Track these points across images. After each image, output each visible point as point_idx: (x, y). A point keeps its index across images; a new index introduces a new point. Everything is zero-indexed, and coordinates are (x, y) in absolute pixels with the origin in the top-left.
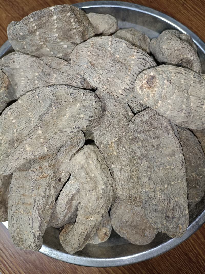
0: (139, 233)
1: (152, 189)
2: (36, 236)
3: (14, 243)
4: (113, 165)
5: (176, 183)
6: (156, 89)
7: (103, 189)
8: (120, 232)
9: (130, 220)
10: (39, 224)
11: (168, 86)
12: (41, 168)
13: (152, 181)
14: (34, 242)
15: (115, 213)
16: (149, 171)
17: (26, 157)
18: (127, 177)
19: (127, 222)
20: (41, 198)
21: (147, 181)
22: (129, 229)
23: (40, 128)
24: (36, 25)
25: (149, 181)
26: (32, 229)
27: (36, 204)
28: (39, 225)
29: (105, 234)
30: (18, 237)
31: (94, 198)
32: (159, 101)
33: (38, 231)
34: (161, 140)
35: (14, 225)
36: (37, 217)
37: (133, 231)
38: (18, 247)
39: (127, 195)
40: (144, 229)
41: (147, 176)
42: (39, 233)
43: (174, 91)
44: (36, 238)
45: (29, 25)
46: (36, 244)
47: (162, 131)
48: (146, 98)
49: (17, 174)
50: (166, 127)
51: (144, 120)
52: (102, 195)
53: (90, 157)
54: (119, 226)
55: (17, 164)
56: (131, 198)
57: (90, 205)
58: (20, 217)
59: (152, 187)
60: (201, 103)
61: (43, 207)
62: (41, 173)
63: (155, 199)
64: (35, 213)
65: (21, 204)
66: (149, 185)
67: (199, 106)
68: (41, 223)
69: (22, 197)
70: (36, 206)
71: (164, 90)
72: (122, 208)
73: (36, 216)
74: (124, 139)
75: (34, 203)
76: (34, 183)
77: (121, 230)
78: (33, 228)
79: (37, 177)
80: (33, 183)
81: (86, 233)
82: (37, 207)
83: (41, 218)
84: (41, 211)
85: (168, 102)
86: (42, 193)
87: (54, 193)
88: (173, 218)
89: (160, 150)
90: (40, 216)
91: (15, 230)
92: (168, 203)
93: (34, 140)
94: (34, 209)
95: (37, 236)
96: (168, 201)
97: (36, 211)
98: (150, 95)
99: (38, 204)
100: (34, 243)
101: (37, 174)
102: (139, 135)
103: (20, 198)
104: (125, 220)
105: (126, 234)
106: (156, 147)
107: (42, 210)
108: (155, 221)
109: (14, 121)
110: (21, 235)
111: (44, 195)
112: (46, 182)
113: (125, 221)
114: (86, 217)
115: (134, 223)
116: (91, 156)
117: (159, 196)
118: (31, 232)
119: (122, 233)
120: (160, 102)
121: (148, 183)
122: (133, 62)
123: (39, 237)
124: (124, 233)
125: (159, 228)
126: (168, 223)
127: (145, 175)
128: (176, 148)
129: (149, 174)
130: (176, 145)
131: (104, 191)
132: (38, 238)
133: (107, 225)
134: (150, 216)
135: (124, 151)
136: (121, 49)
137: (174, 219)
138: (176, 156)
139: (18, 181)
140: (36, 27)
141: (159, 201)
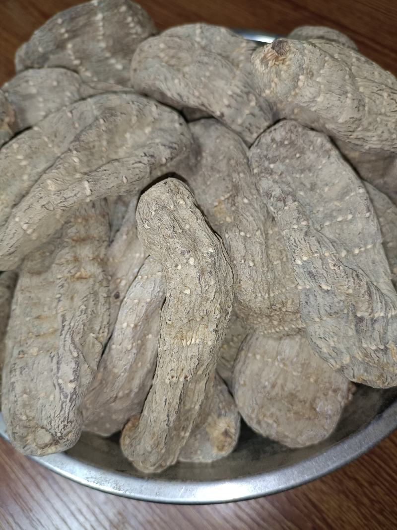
0: (304, 415)
1: (316, 252)
2: (66, 393)
3: (14, 438)
4: (227, 233)
5: (363, 249)
6: (291, 56)
7: (211, 255)
8: (259, 422)
9: (280, 382)
10: (73, 365)
11: (312, 50)
12: (76, 259)
13: (313, 237)
14: (62, 408)
15: (244, 373)
16: (303, 219)
17: (47, 201)
18: (260, 253)
19: (273, 386)
20: (78, 313)
21: (302, 237)
22: (280, 410)
23: (75, 152)
24: (67, 31)
25: (306, 238)
26: (58, 378)
27: (66, 323)
28: (74, 368)
29: (226, 433)
30: (25, 414)
31: (194, 273)
32: (299, 75)
33: (71, 381)
34: (317, 175)
35: (16, 385)
36: (70, 350)
37: (288, 415)
38: (24, 448)
39: (265, 295)
40: (314, 400)
41: (302, 230)
42: (72, 385)
43: (325, 60)
44: (66, 397)
45: (54, 31)
46: (67, 414)
47: (316, 155)
48: (276, 80)
49: (27, 282)
50: (322, 145)
51: (278, 138)
52: (210, 266)
53: (178, 193)
54: (254, 402)
55: (27, 221)
56: (273, 307)
57: (188, 292)
58: (30, 364)
59: (314, 249)
60: (377, 88)
61: (82, 330)
62: (76, 269)
63: (325, 275)
64: (65, 341)
65: (34, 336)
66: (308, 245)
67: (375, 91)
68: (78, 364)
69: (36, 323)
70: (66, 328)
71: (305, 58)
72: (258, 357)
73: (67, 348)
74: (244, 184)
75: (63, 323)
76: (62, 286)
77: (261, 417)
78: (59, 375)
79: (69, 275)
80: (60, 286)
81: (182, 379)
82: (70, 328)
83: (78, 353)
84: (77, 339)
85: (317, 80)
86: (80, 303)
87: (105, 310)
88: (374, 321)
89: (318, 191)
90: (75, 347)
91: (17, 396)
92: (354, 279)
93: (64, 172)
94: (61, 335)
95: (68, 392)
96: (354, 275)
97: (68, 336)
98: (281, 71)
99: (72, 324)
100: (61, 411)
101: (67, 270)
102: (272, 166)
103: (30, 325)
104: (269, 382)
105: (275, 425)
106: (309, 186)
107: (80, 336)
108: (335, 348)
109: (24, 163)
110: (31, 407)
111: (83, 307)
112: (87, 286)
113: (267, 383)
114: (179, 336)
115: (290, 386)
116: (181, 191)
117: (332, 268)
118: (54, 386)
119: (264, 425)
120: (301, 77)
121: (305, 241)
122: (242, 58)
123: (74, 396)
124: (268, 425)
125: (347, 365)
126: (363, 341)
127: (296, 227)
128: (349, 179)
129: (304, 223)
130: (348, 174)
131: (213, 259)
132: (71, 398)
133: (227, 411)
134: (322, 336)
135: (247, 204)
136: (218, 38)
137: (377, 326)
138: (352, 194)
139: (28, 294)
140: (66, 36)
141: (335, 276)
